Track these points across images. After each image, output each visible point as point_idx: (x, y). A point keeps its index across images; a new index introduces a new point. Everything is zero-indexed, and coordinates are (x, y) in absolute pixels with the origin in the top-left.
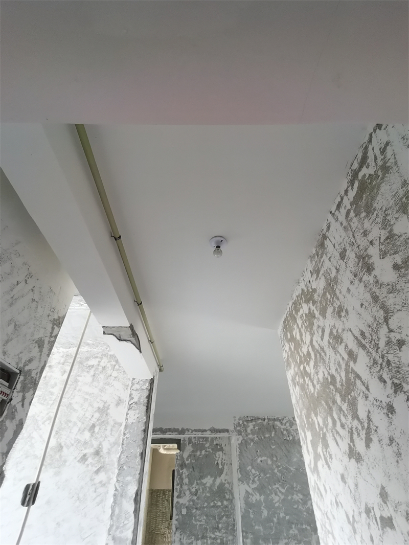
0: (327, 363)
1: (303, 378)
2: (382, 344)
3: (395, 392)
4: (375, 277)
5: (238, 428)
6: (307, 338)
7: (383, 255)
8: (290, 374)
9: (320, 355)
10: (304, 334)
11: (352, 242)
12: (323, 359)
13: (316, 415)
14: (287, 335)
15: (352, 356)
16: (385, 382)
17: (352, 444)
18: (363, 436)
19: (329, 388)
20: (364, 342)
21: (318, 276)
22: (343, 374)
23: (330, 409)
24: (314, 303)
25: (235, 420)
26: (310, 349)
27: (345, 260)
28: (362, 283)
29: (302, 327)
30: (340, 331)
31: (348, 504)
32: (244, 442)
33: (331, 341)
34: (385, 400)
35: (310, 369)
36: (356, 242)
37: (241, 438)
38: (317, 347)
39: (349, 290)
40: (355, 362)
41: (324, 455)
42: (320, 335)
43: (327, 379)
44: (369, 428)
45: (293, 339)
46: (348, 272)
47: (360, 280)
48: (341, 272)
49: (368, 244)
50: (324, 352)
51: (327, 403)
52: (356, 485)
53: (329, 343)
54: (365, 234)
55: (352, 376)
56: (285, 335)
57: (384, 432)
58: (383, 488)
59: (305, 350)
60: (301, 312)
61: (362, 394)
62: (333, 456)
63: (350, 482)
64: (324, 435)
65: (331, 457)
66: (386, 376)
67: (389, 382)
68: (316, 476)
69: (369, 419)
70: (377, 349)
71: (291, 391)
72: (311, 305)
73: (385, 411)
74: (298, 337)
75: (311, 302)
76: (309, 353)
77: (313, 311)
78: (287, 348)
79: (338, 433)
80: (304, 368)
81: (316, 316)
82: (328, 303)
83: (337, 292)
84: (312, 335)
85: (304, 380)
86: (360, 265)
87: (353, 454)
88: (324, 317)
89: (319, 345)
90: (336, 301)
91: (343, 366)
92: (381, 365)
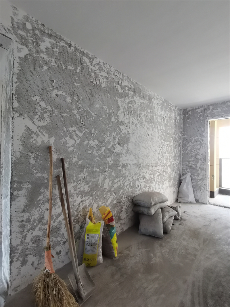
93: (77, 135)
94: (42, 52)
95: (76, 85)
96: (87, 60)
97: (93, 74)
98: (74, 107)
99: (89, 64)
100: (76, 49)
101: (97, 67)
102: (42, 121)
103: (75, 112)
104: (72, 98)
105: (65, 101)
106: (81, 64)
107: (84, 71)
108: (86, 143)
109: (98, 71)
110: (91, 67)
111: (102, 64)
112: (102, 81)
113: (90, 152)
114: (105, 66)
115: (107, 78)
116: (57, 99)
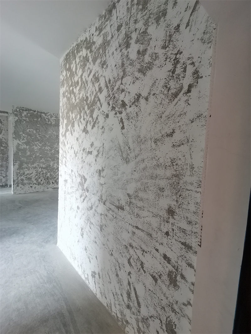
0: (87, 90)
1: (70, 94)
2: (115, 89)
3: (112, 110)
4: (128, 52)
5: (15, 113)
6: (80, 72)
7: (137, 41)
8: (62, 90)
9: (84, 85)
10: (78, 69)
11: (127, 23)
12: (85, 88)
13: (72, 113)
14: (66, 65)
15: (100, 90)
16: (110, 105)
17: (86, 127)
18: (92, 124)
19: (83, 102)
20: (108, 85)
21: (99, 34)
22: (93, 97)
23: (81, 111)
24: (91, 51)
25: (13, 108)
26: (80, 80)
27: (119, 33)
28: (121, 53)
29: (78, 64)
30: (100, 75)
31: (76, 148)
32: (19, 120)
33: (93, 79)
34: (107, 112)
35: (76, 91)
36: (129, 23)
37: (17, 118)
38: (84, 80)
39: (113, 54)
40: (101, 93)
41: (71, 130)
42: (88, 74)
43: (84, 98)
44: (95, 121)
45: (70, 69)
46: (117, 41)
47: (121, 51)
48: (114, 39)
49: (134, 29)
50: (87, 84)
51: (80, 109)
52: (82, 142)
53: (92, 80)
54: (136, 22)
55: (97, 99)
56: (65, 65)
57: (101, 124)
58: (93, 143)
59: (76, 79)
60: (80, 54)
61: (98, 108)
62: (75, 131)
63: (80, 141)
64: (74, 122)
65: (74, 131)
66: (111, 103)
67: (111, 105)
68: (64, 138)
69: (97, 118)
70: (112, 90)
71: (61, 99)
72: (88, 52)
73: (105, 116)
74: (74, 70)
75: (89, 50)
76: (78, 82)
77: (89, 57)
78: (64, 73)
79: (81, 122)
80: (73, 89)
81: (90, 61)
82: (99, 56)
83: (107, 51)
84: (83, 72)
85: (71, 96)
86: (125, 41)
87: (85, 131)
88: (94, 64)
89: (86, 79)
90: (104, 57)
91: (94, 94)
92: (111, 97)
93: (39, 145)
94: (23, 117)
95: (38, 126)
96: (43, 115)
97: (47, 120)
98: (37, 134)
99: (44, 116)
100: (38, 112)
101: (49, 116)
102: (23, 141)
103: (38, 136)
104: (36, 131)
105: (33, 133)
106: (41, 117)
107: (42, 120)
108: (43, 148)
109: (50, 118)
110: (46, 117)
111: (52, 114)
112: (52, 121)
113: (46, 152)
114: (54, 115)
115: (55, 120)
116: (30, 132)
